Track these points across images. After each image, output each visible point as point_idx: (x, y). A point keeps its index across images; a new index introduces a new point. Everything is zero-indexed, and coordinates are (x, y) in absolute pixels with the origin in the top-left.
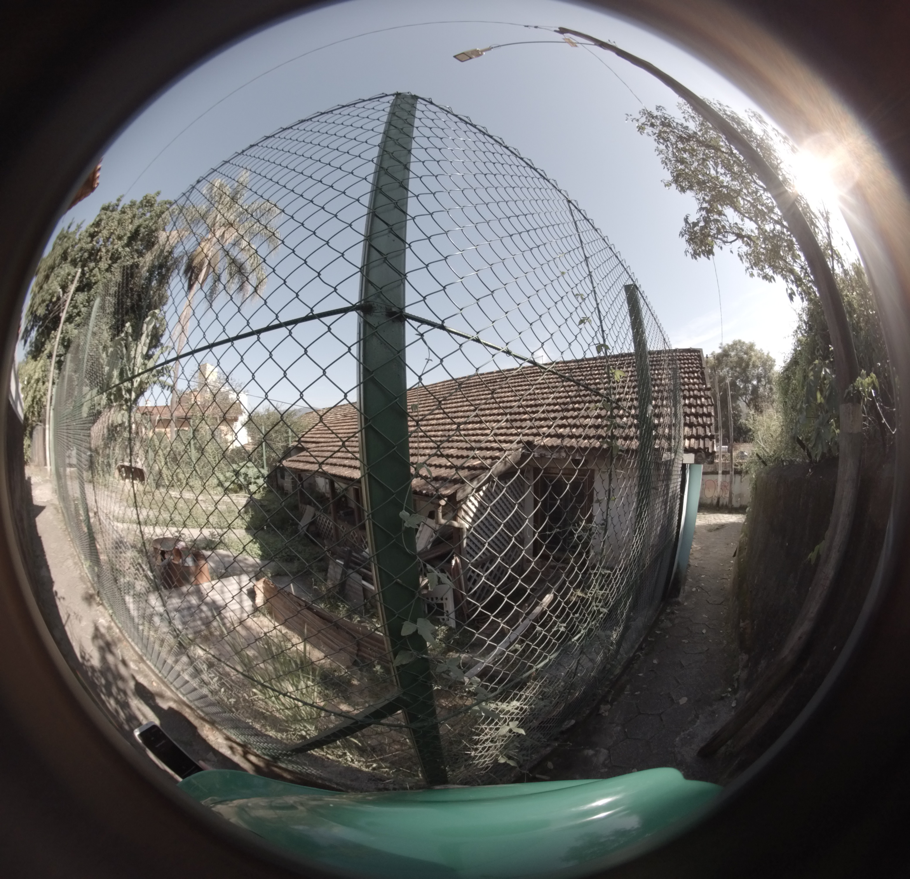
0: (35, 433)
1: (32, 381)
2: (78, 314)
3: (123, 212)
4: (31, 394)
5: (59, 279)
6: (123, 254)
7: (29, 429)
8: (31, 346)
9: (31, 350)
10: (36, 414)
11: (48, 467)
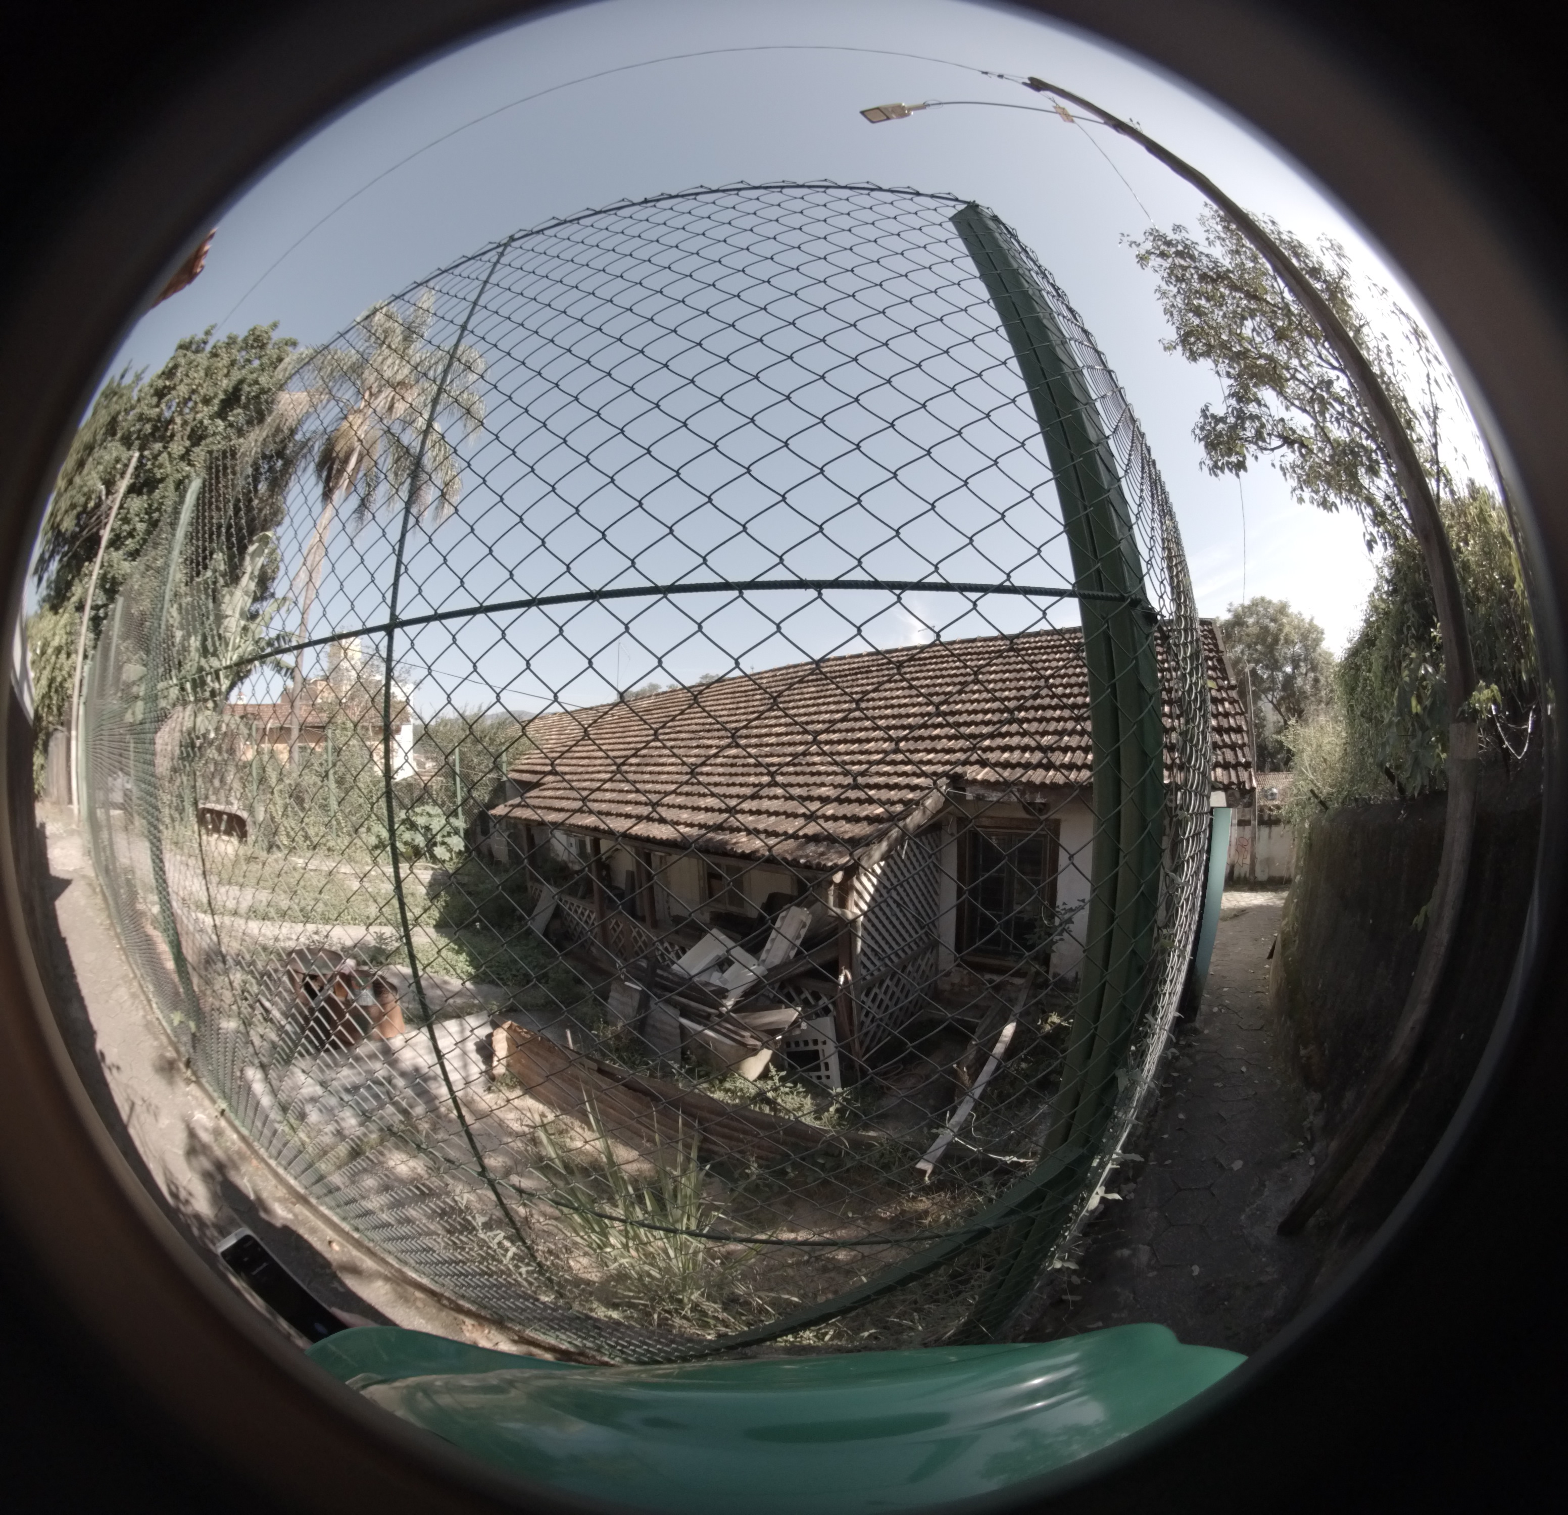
0: (52, 744)
1: (50, 651)
2: (131, 535)
3: (214, 355)
4: (46, 674)
5: (101, 468)
6: (211, 430)
7: (42, 736)
8: (48, 587)
9: (49, 595)
10: (55, 709)
11: (75, 807)
